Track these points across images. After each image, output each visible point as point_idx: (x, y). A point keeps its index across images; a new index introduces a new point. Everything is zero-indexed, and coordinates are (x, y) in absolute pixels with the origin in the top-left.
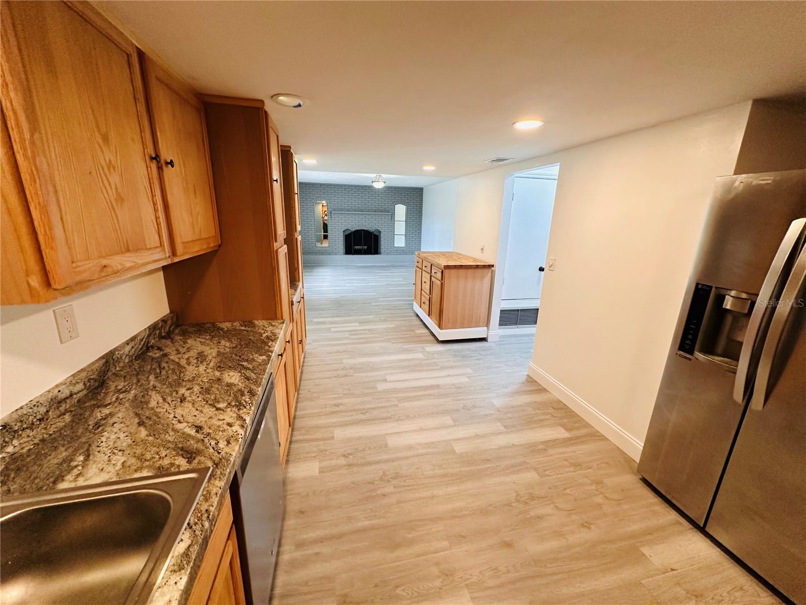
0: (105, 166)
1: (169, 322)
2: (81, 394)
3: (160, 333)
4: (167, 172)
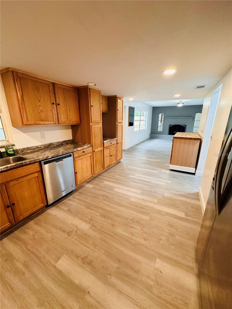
3: (67, 143)
4: (58, 106)
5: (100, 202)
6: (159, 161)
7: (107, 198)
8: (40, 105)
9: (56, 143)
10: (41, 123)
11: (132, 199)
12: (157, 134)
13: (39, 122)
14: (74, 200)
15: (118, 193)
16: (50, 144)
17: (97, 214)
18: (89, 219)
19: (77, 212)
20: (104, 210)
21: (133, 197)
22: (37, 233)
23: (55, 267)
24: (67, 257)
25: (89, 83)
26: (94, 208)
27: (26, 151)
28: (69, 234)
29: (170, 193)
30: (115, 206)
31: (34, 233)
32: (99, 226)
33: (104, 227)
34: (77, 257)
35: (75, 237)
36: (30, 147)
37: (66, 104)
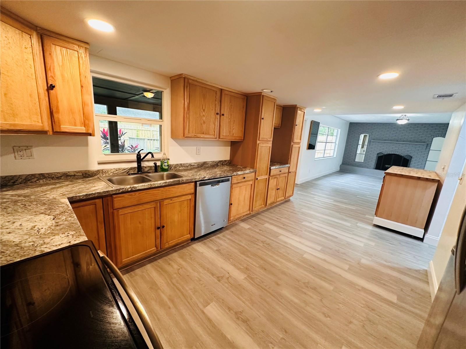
0: (202, 115)
1: (227, 162)
2: (196, 167)
3: (223, 163)
4: (222, 117)
5: (259, 249)
6: (355, 209)
7: (268, 247)
8: (204, 115)
9: (211, 163)
10: (202, 137)
11: (305, 256)
12: (353, 165)
13: (199, 135)
14: (225, 240)
15: (285, 242)
16: (205, 163)
17: (254, 263)
18: (244, 267)
19: (228, 254)
20: (265, 261)
21: (308, 252)
22: (181, 268)
23: (203, 312)
24: (216, 305)
25: (264, 89)
26: (251, 255)
27: (179, 167)
28: (219, 279)
29: (372, 260)
30: (281, 260)
31: (179, 268)
32: (258, 280)
33: (265, 283)
34: (230, 309)
35: (226, 285)
36: (184, 164)
37: (231, 115)
